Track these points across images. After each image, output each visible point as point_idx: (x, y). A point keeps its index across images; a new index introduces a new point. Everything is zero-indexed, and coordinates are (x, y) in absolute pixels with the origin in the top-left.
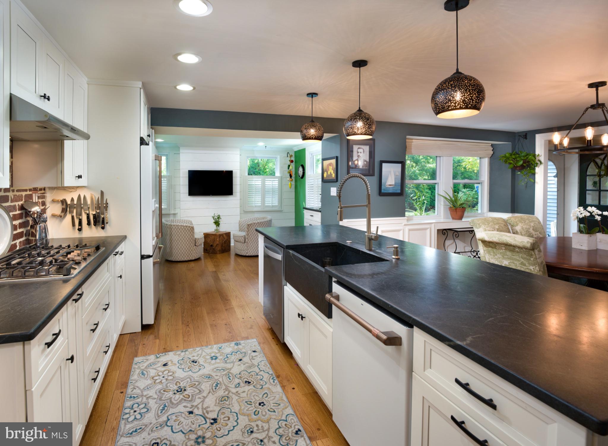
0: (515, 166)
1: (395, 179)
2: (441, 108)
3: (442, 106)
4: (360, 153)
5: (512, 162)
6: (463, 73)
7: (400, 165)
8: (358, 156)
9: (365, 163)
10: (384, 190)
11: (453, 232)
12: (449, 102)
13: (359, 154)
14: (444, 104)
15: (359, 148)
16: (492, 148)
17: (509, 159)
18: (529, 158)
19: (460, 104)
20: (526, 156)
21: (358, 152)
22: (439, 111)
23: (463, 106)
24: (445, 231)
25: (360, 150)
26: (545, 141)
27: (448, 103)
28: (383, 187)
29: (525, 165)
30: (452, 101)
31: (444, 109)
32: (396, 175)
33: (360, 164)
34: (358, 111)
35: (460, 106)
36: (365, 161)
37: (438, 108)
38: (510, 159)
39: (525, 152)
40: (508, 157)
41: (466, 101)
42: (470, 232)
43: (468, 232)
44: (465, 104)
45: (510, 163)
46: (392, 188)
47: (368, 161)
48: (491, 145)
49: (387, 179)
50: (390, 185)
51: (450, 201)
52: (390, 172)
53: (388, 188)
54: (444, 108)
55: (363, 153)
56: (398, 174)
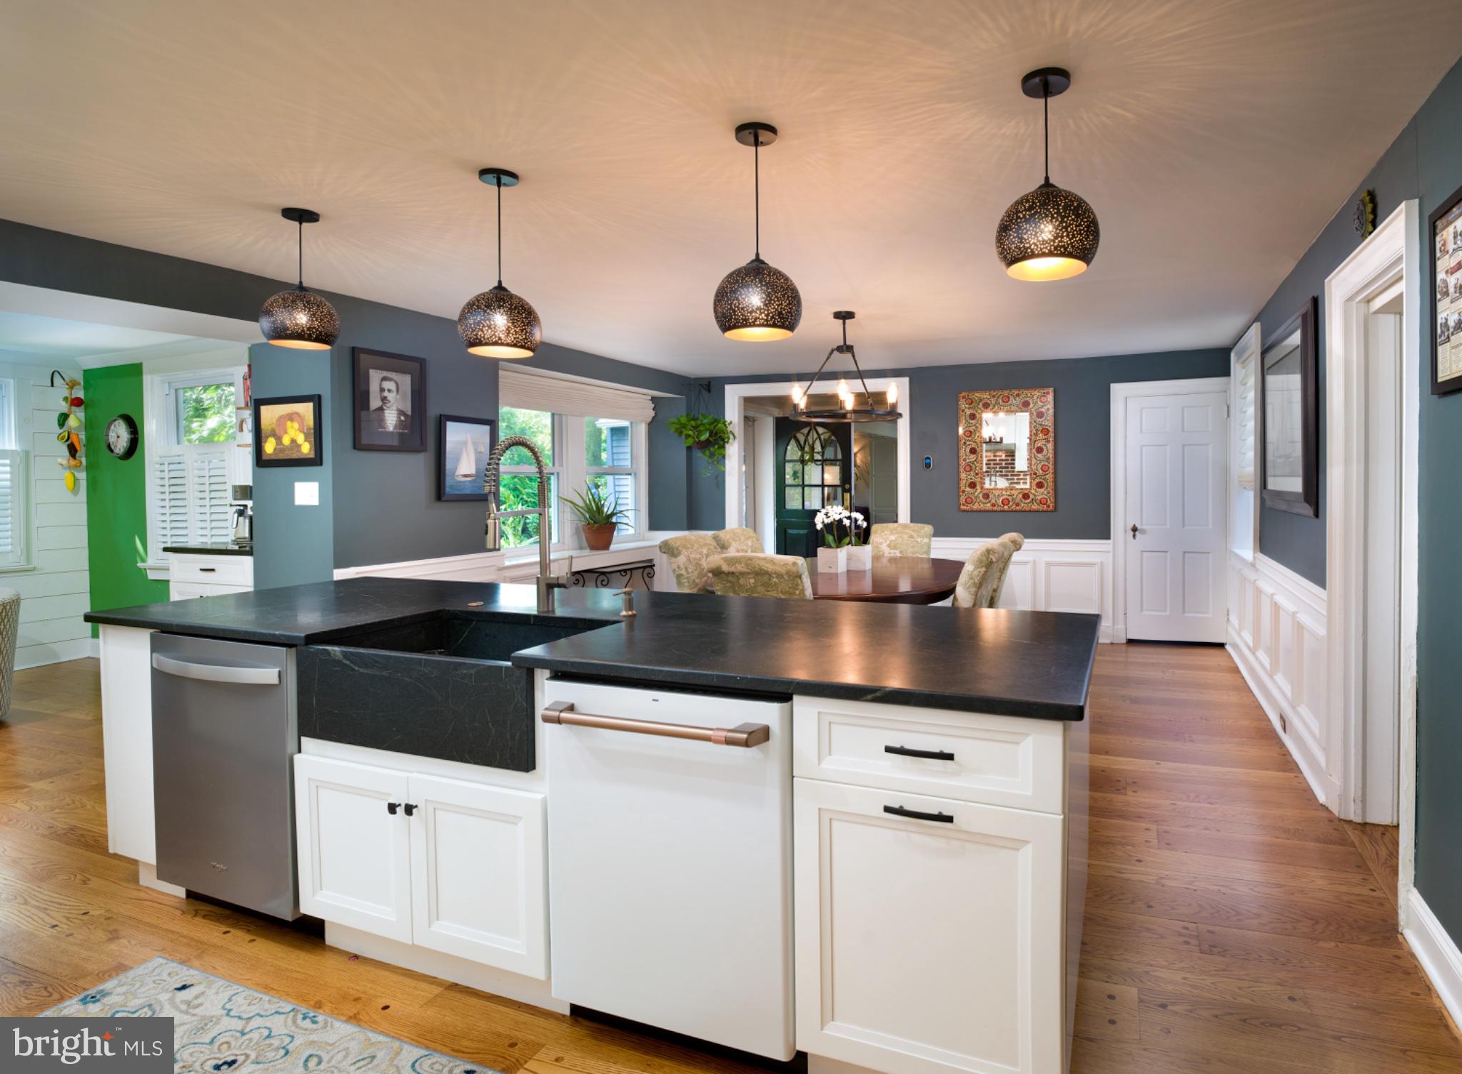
0: (695, 441)
1: (478, 461)
2: (742, 319)
3: (743, 315)
4: (389, 391)
5: (691, 433)
6: (766, 262)
7: (487, 428)
8: (384, 399)
9: (402, 418)
10: (452, 487)
11: (598, 574)
12: (758, 312)
13: (386, 394)
14: (748, 312)
15: (384, 379)
16: (653, 405)
17: (684, 428)
18: (717, 428)
19: (775, 319)
20: (712, 423)
21: (382, 390)
22: (735, 324)
23: (778, 322)
24: (579, 577)
25: (387, 385)
26: (740, 397)
27: (756, 312)
28: (449, 481)
29: (711, 439)
30: (762, 311)
31: (746, 323)
32: (477, 453)
33: (391, 419)
34: (495, 288)
35: (774, 322)
36: (401, 412)
37: (735, 319)
38: (689, 427)
39: (711, 417)
40: (684, 424)
41: (783, 314)
42: (622, 573)
43: (619, 574)
44: (781, 318)
45: (688, 436)
46: (470, 482)
47: (409, 413)
48: (650, 398)
49: (458, 460)
50: (466, 476)
51: (582, 511)
52: (465, 443)
53: (460, 482)
54: (746, 320)
55: (395, 393)
56: (483, 450)
